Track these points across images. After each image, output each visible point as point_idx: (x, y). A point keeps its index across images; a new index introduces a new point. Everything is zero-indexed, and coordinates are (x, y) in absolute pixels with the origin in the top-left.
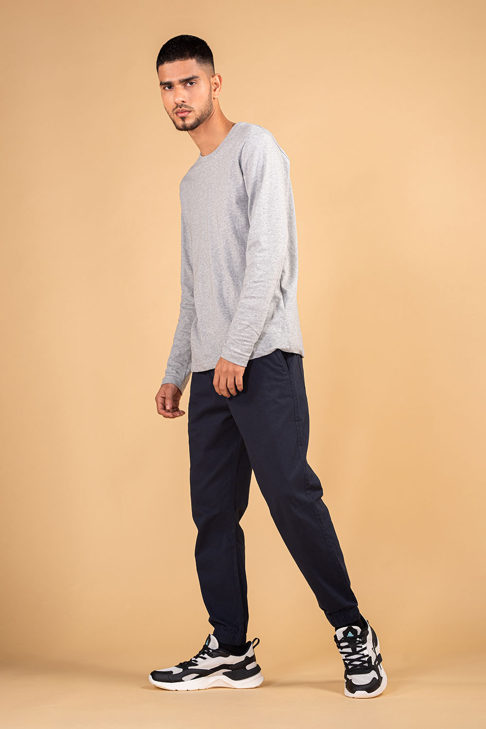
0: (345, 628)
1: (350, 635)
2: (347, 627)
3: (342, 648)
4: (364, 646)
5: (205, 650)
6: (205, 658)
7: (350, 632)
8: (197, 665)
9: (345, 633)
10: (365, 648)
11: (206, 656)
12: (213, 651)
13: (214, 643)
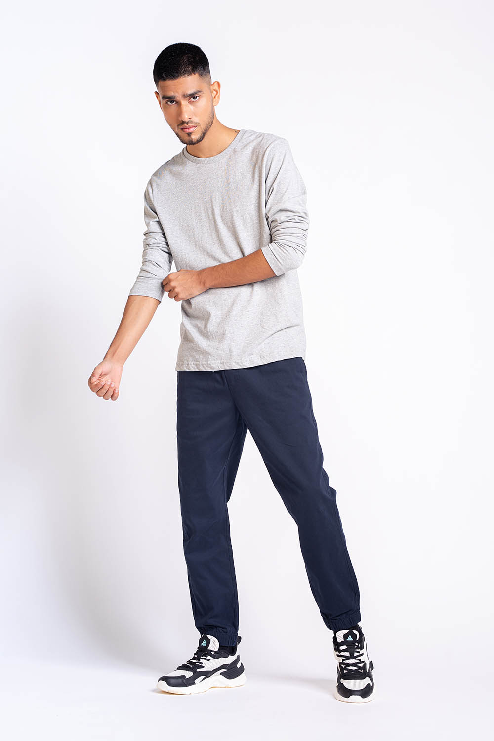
0: (346, 632)
1: (350, 639)
2: (348, 631)
3: (340, 651)
5: (203, 651)
7: (350, 636)
8: (204, 667)
9: (346, 636)
10: (362, 654)
11: (209, 657)
12: (215, 652)
13: (214, 644)
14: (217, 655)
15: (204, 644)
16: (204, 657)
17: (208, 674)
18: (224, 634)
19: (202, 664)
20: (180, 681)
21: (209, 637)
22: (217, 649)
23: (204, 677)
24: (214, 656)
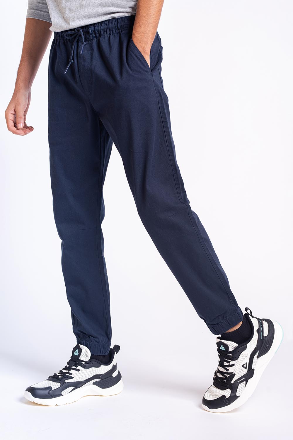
1: (222, 348)
4: (232, 363)
5: (75, 361)
6: (78, 370)
7: (222, 345)
8: (73, 378)
10: (233, 365)
11: (79, 367)
12: (86, 362)
13: (86, 354)
14: (87, 365)
15: (76, 353)
16: (74, 367)
17: (78, 385)
18: (96, 343)
19: (71, 374)
20: (47, 392)
21: (82, 346)
22: (88, 359)
23: (73, 388)
24: (84, 367)
